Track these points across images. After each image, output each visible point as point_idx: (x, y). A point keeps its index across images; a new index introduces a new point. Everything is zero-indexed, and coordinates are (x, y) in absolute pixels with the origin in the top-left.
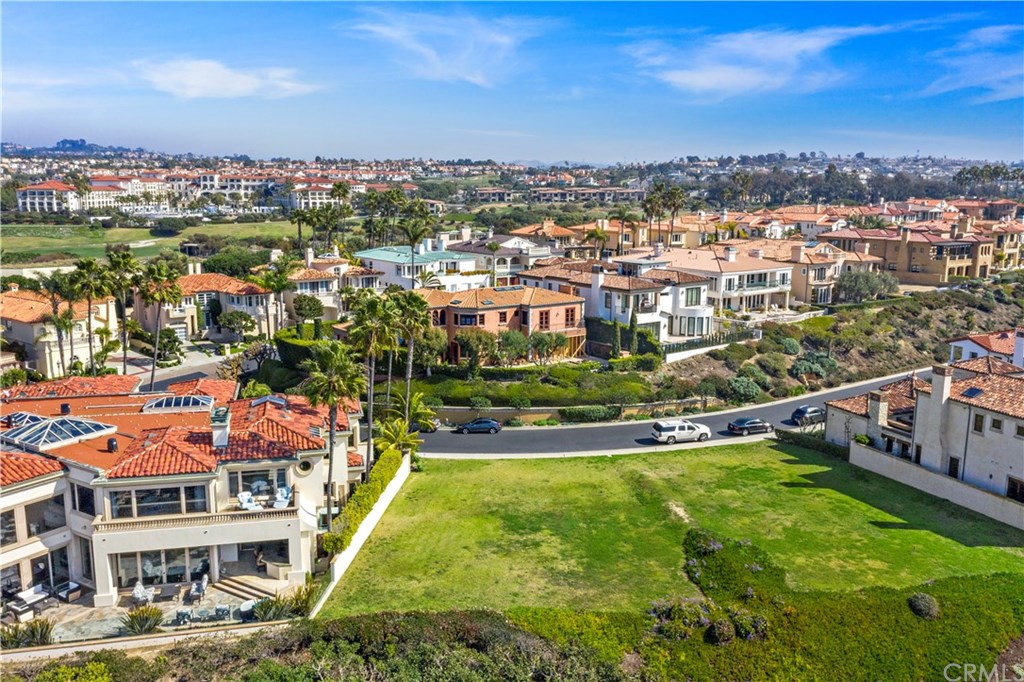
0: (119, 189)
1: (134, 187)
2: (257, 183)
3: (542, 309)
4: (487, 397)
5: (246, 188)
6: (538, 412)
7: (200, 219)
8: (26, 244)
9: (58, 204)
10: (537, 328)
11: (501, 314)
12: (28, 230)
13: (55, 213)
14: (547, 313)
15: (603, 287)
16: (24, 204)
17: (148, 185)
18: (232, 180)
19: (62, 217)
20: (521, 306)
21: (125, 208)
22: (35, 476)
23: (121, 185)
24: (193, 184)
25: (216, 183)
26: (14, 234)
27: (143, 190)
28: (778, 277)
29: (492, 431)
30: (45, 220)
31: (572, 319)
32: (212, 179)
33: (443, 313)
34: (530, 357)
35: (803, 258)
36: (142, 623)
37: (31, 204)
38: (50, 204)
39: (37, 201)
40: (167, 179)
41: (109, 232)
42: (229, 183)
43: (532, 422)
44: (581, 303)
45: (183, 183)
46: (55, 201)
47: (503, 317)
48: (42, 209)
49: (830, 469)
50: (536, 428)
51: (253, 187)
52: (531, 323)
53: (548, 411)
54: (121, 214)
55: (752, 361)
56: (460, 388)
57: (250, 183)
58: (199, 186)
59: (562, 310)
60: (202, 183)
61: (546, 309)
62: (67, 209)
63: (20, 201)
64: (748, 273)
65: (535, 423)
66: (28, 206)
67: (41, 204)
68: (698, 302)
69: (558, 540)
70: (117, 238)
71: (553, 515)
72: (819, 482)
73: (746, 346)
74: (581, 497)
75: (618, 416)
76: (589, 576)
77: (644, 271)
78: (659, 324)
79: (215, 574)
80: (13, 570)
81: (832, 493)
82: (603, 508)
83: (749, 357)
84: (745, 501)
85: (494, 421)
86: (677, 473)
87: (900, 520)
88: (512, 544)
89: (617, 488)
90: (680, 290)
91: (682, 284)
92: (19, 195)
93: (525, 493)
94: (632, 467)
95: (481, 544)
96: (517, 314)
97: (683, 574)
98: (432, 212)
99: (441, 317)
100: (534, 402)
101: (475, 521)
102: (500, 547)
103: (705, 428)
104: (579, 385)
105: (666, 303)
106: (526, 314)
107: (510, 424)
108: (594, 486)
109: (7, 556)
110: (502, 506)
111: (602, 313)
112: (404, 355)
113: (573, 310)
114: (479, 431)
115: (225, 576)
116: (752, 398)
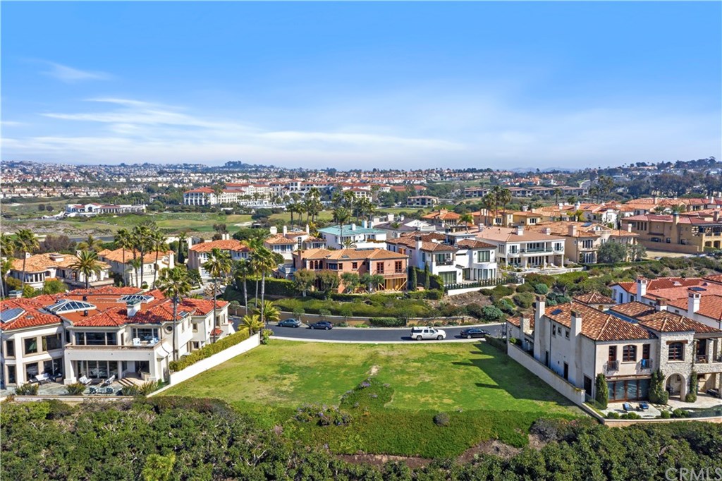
0: (241, 191)
1: (249, 190)
2: (323, 187)
3: (379, 261)
4: (329, 310)
6: (357, 320)
7: (282, 209)
8: (182, 224)
9: (205, 201)
10: (376, 272)
11: (353, 263)
12: (185, 215)
13: (203, 206)
14: (382, 264)
15: (421, 249)
16: (187, 201)
17: (259, 188)
18: (308, 185)
19: (206, 208)
20: (367, 259)
21: (243, 202)
22: (46, 323)
23: (243, 189)
24: (285, 188)
25: (299, 187)
26: (178, 218)
27: (255, 192)
28: (553, 246)
29: (327, 328)
30: (196, 210)
31: (400, 268)
32: (296, 185)
33: (321, 262)
34: (371, 289)
35: (575, 233)
36: (74, 391)
37: (190, 201)
38: (201, 201)
39: (194, 199)
40: (271, 185)
41: (229, 217)
42: (306, 187)
44: (406, 258)
45: (279, 187)
46: (203, 199)
47: (355, 265)
48: (196, 204)
49: (494, 357)
50: (354, 328)
51: (321, 189)
52: (371, 269)
53: (364, 320)
54: (239, 206)
55: (510, 297)
56: (317, 304)
57: (319, 187)
58: (288, 189)
59: (393, 263)
60: (291, 187)
61: (382, 261)
62: (210, 203)
63: (185, 199)
64: (528, 242)
65: (355, 326)
66: (189, 202)
67: (196, 201)
68: (488, 260)
69: (297, 378)
70: (232, 221)
71: (309, 367)
72: (475, 363)
73: (508, 288)
74: (334, 361)
75: (404, 325)
76: (292, 393)
77: (458, 240)
78: (455, 272)
79: (120, 376)
80: (35, 365)
81: (476, 369)
82: (338, 367)
83: (509, 295)
84: (419, 369)
85: (330, 323)
86: (401, 353)
87: (496, 384)
88: (272, 378)
89: (359, 358)
90: (474, 252)
91: (475, 248)
92: (184, 195)
93: (307, 357)
94: (378, 349)
95: (257, 377)
96: (364, 264)
97: (341, 397)
98: (429, 204)
99: (320, 264)
100: (355, 314)
101: (266, 367)
102: (265, 378)
103: (442, 333)
104: (384, 305)
105: (462, 260)
106: (369, 264)
107: (339, 325)
108: (347, 357)
109: (32, 358)
110: (288, 362)
111: (421, 265)
112: (289, 284)
113: (400, 263)
114: (319, 328)
115: (123, 378)
116: (496, 319)
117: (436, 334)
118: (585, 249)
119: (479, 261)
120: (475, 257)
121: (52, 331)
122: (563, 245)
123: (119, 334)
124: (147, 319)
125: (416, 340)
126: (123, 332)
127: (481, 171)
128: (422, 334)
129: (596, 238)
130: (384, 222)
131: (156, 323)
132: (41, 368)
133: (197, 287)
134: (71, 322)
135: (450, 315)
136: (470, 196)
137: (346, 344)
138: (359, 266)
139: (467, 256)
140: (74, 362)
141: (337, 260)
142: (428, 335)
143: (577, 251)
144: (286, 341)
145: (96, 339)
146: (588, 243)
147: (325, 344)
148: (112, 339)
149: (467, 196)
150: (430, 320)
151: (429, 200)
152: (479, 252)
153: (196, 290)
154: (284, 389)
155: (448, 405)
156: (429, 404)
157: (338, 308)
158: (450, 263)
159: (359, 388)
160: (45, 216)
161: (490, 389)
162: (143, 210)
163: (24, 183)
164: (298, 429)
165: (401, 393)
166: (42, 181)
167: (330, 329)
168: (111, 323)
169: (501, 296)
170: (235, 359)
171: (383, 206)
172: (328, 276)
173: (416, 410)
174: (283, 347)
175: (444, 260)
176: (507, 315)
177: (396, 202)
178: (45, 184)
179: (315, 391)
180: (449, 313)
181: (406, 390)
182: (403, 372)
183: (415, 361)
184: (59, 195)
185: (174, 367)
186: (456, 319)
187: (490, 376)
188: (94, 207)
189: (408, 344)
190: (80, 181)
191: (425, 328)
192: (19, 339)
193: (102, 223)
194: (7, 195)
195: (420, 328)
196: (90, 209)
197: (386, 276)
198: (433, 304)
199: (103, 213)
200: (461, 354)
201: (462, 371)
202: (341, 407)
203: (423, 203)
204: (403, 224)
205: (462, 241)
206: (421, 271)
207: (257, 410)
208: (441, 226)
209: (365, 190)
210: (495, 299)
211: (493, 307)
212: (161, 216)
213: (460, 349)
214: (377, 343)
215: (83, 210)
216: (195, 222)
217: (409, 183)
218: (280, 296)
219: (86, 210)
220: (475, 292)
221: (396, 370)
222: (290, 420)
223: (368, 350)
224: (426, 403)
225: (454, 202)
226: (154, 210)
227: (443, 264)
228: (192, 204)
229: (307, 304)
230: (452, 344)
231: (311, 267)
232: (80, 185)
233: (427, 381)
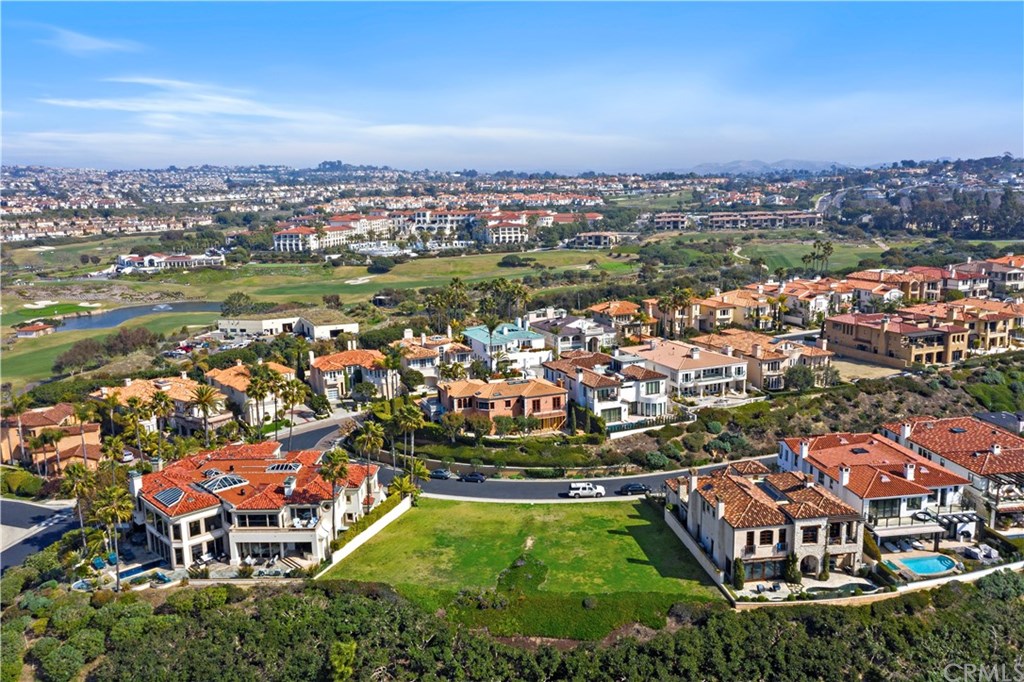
0: (350, 228)
1: (362, 227)
2: (461, 218)
3: (534, 399)
4: (481, 459)
5: (452, 222)
6: (512, 470)
7: (407, 256)
8: (276, 282)
9: (303, 245)
10: (531, 411)
11: (506, 402)
12: (278, 269)
13: (300, 252)
14: (539, 401)
15: (581, 383)
16: (279, 245)
17: (374, 222)
18: (440, 216)
19: (305, 256)
20: (521, 396)
21: (353, 246)
23: (352, 224)
24: (409, 220)
25: (428, 219)
26: (269, 273)
27: (369, 227)
28: (733, 370)
29: (479, 481)
30: (292, 259)
31: (558, 405)
32: (424, 216)
33: (470, 399)
35: (760, 354)
37: (283, 245)
38: (297, 245)
39: (288, 242)
40: (390, 215)
41: (337, 270)
42: (438, 219)
43: (509, 477)
44: (565, 393)
45: (401, 219)
46: (300, 243)
47: (508, 404)
48: (291, 249)
49: (648, 523)
50: (509, 480)
51: (458, 221)
52: (526, 408)
53: (518, 470)
54: (349, 252)
55: (679, 439)
56: (467, 452)
57: (456, 218)
58: (414, 221)
59: (550, 399)
60: (417, 219)
61: (538, 399)
62: (309, 248)
63: (276, 243)
64: (703, 368)
66: (282, 247)
67: (291, 245)
68: (658, 391)
69: (453, 552)
70: (342, 276)
71: (464, 538)
72: (632, 531)
73: (677, 427)
74: (489, 529)
75: (562, 475)
76: (451, 572)
77: (625, 366)
78: (620, 409)
79: (282, 555)
80: (200, 546)
81: (630, 539)
82: (494, 537)
83: (677, 436)
84: (574, 539)
85: (482, 474)
86: (557, 518)
87: (646, 559)
88: (429, 553)
89: (514, 525)
90: (641, 384)
91: (643, 380)
92: (275, 238)
93: (461, 524)
94: (534, 513)
95: (414, 552)
96: (518, 401)
97: (498, 576)
98: (605, 243)
99: (471, 403)
100: (509, 464)
101: (422, 538)
102: (423, 554)
103: (601, 489)
104: (541, 454)
105: (628, 394)
106: (523, 402)
107: (492, 477)
108: (503, 523)
109: (197, 540)
110: (443, 531)
111: (580, 399)
112: (437, 430)
113: (559, 399)
114: (471, 481)
115: (286, 557)
116: (662, 467)
117: (595, 492)
118: (771, 373)
119: (648, 394)
120: (643, 390)
121: (213, 512)
122: (745, 369)
123: (279, 516)
124: (304, 498)
125: (574, 497)
126: (284, 513)
127: (681, 177)
128: (580, 492)
129: (783, 360)
130: (542, 319)
131: (314, 502)
132: (205, 549)
133: (326, 415)
134: (234, 506)
135: (612, 464)
136: (661, 228)
137: (501, 504)
138: (512, 405)
139: (634, 389)
140: (238, 544)
141: (488, 400)
142: (586, 492)
143: (761, 375)
144: (437, 500)
145: (257, 521)
146: (774, 365)
147: (479, 504)
148: (274, 520)
149: (658, 228)
150: (589, 469)
151: (605, 238)
152: (647, 384)
153: (325, 420)
154: (443, 567)
155: (598, 585)
156: (580, 584)
157: (491, 457)
158: (614, 399)
159: (514, 567)
160: (92, 274)
161: (640, 565)
162: (222, 262)
163: (48, 213)
164: (460, 612)
165: (554, 572)
166: (71, 208)
167: (482, 482)
168: (271, 505)
169: (668, 438)
170: (389, 528)
172: (479, 422)
173: (567, 592)
174: (436, 510)
175: (608, 396)
176: (674, 461)
178: (76, 214)
179: (473, 570)
180: (610, 460)
181: (558, 567)
182: (557, 544)
183: (571, 529)
184: (99, 232)
185: (335, 546)
186: (618, 468)
187: (643, 549)
188: (156, 260)
189: (564, 504)
190: (122, 206)
191: (584, 485)
192: (184, 523)
193: (170, 282)
194: (30, 235)
195: (578, 485)
196: (151, 263)
197: (542, 415)
198: (593, 449)
199: (169, 267)
200: (618, 518)
201: (616, 540)
202: (498, 590)
203: (598, 243)
204: (566, 324)
205: (628, 368)
206: (581, 409)
207: (421, 593)
208: (610, 326)
209: (519, 225)
210: (662, 439)
211: (659, 453)
212: (246, 271)
213: (619, 512)
214: (532, 502)
215: (142, 263)
216: (292, 278)
218: (426, 441)
219: (146, 263)
220: (640, 434)
221: (551, 542)
222: (452, 604)
223: (524, 514)
224: (577, 584)
225: (640, 239)
226: (236, 261)
227: (607, 400)
228: (285, 249)
229: (456, 451)
230: (610, 504)
231: (460, 406)
232: (125, 212)
233: (581, 555)
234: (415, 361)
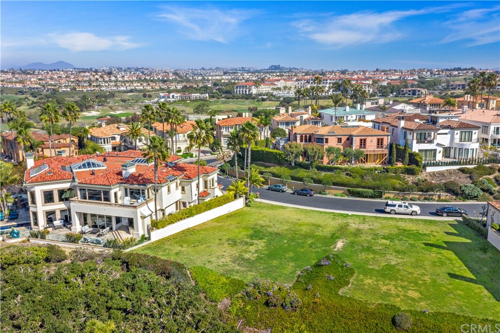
0: (275, 85)
1: (281, 84)
2: (335, 81)
3: (362, 138)
4: (312, 178)
5: (330, 83)
6: (337, 189)
8: (232, 107)
9: (249, 91)
10: (358, 147)
11: (338, 139)
12: (234, 101)
13: (247, 95)
14: (365, 140)
15: (403, 128)
16: (237, 91)
17: (287, 83)
18: (324, 80)
19: (249, 97)
20: (351, 135)
21: (275, 93)
22: (62, 179)
23: (276, 83)
24: (307, 82)
26: (229, 103)
27: (285, 85)
29: (308, 195)
30: (242, 98)
31: (381, 144)
33: (310, 137)
34: (353, 162)
36: (72, 239)
37: (238, 91)
38: (246, 91)
39: (241, 90)
40: (296, 80)
41: (264, 103)
43: (333, 194)
44: (388, 136)
45: (303, 82)
46: (247, 90)
47: (340, 140)
48: (243, 93)
49: (470, 241)
50: (333, 197)
51: (333, 83)
52: (354, 145)
53: (342, 189)
54: (272, 95)
55: (491, 177)
56: (302, 173)
57: (332, 81)
59: (375, 139)
60: (311, 82)
61: (364, 138)
62: (252, 93)
63: (235, 90)
65: (334, 195)
67: (243, 91)
68: (470, 140)
69: (263, 244)
70: (266, 105)
71: (279, 234)
72: (450, 246)
73: (490, 168)
74: (304, 229)
75: (380, 197)
76: (253, 262)
77: (441, 121)
78: (435, 150)
79: (114, 228)
80: (53, 212)
81: (450, 254)
82: (306, 236)
83: (490, 174)
84: (387, 247)
85: (311, 190)
86: (371, 227)
87: (473, 277)
88: (241, 243)
89: (329, 229)
90: (456, 132)
91: (458, 128)
92: (235, 87)
93: (281, 223)
94: (350, 221)
95: (228, 240)
96: (348, 139)
97: (299, 272)
98: (419, 94)
99: (309, 138)
100: (334, 184)
101: (241, 230)
102: (235, 242)
103: (416, 208)
104: (363, 177)
105: (443, 139)
106: (352, 139)
107: (320, 193)
108: (319, 226)
109: (50, 207)
110: (262, 226)
111: (402, 142)
112: (280, 155)
113: (382, 140)
114: (303, 194)
115: (116, 230)
116: (475, 198)
117: (410, 210)
119: (461, 141)
120: (457, 137)
121: (66, 186)
123: (112, 193)
124: (136, 180)
125: (389, 213)
126: (117, 190)
127: (466, 69)
128: (396, 208)
130: (375, 105)
131: (143, 185)
132: (58, 215)
133: (218, 153)
134: (77, 180)
135: (427, 191)
136: (454, 89)
137: (321, 212)
138: (343, 141)
140: (78, 213)
141: (323, 135)
142: (402, 210)
144: (268, 204)
145: (95, 196)
147: (302, 210)
148: (107, 196)
149: (452, 89)
150: (405, 194)
151: (419, 91)
152: (461, 132)
153: (216, 155)
154: (247, 256)
155: (413, 299)
156: (391, 295)
157: (320, 177)
158: (431, 142)
159: (318, 265)
160: (146, 101)
161: (466, 283)
162: (206, 97)
163: (139, 80)
164: (245, 306)
165: (361, 276)
166: (150, 79)
167: (311, 196)
168: (106, 183)
169: (481, 175)
170: (218, 219)
171: (380, 96)
172: (313, 149)
173: (374, 302)
174: (264, 211)
175: (425, 139)
176: (487, 194)
177: (392, 93)
178: (152, 81)
179: (275, 263)
180: (425, 189)
181: (367, 273)
182: (369, 249)
183: (384, 238)
184: (159, 88)
185: (155, 225)
186: (433, 195)
187: (466, 266)
188: (175, 95)
189: (380, 218)
190: (173, 79)
191: (399, 203)
192: (39, 191)
193: (180, 106)
194: (128, 88)
195: (395, 202)
196: (173, 96)
197: (367, 151)
198: (410, 179)
199: (181, 99)
200: (435, 234)
201: (433, 254)
202: (294, 288)
203: (414, 94)
204: (392, 106)
205: (444, 122)
206: (401, 148)
207: (211, 278)
208: (426, 109)
209: (367, 84)
210: (475, 177)
211: (473, 186)
212: (218, 102)
213: (433, 228)
214: (350, 213)
215: (169, 97)
216: (240, 106)
217: (404, 78)
218: (273, 164)
219: (171, 97)
220: (454, 170)
221: (362, 246)
222: (239, 295)
223: (340, 221)
224: (387, 294)
225: (440, 93)
226: (213, 97)
227: (424, 142)
228: (240, 93)
229: (293, 172)
230: (425, 221)
231: (301, 141)
232: (172, 81)
233: (393, 263)
234: (282, 123)
